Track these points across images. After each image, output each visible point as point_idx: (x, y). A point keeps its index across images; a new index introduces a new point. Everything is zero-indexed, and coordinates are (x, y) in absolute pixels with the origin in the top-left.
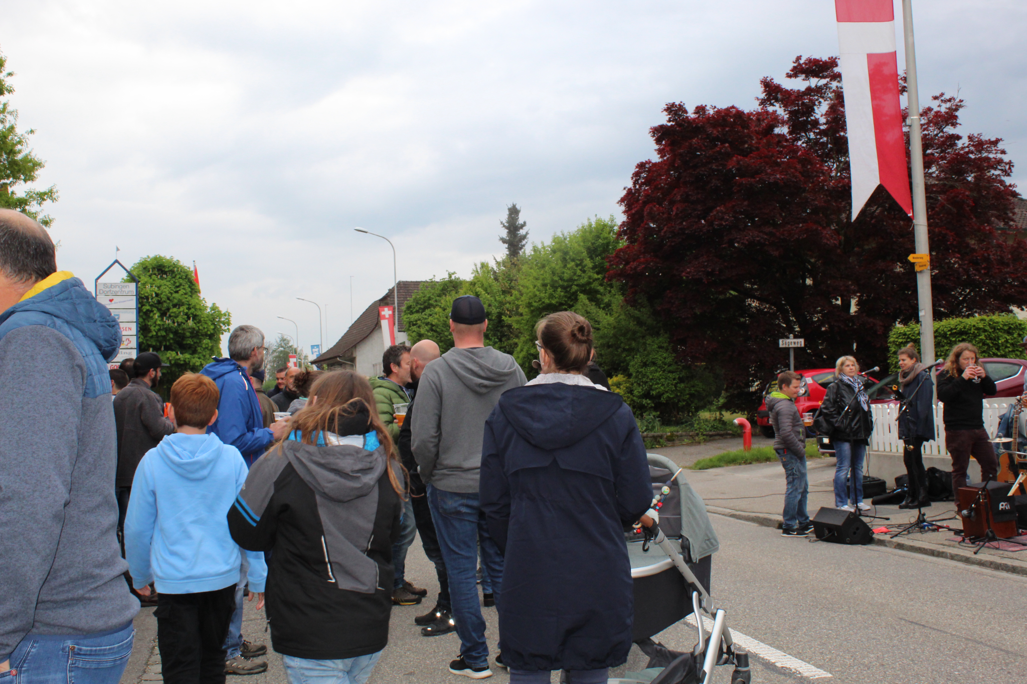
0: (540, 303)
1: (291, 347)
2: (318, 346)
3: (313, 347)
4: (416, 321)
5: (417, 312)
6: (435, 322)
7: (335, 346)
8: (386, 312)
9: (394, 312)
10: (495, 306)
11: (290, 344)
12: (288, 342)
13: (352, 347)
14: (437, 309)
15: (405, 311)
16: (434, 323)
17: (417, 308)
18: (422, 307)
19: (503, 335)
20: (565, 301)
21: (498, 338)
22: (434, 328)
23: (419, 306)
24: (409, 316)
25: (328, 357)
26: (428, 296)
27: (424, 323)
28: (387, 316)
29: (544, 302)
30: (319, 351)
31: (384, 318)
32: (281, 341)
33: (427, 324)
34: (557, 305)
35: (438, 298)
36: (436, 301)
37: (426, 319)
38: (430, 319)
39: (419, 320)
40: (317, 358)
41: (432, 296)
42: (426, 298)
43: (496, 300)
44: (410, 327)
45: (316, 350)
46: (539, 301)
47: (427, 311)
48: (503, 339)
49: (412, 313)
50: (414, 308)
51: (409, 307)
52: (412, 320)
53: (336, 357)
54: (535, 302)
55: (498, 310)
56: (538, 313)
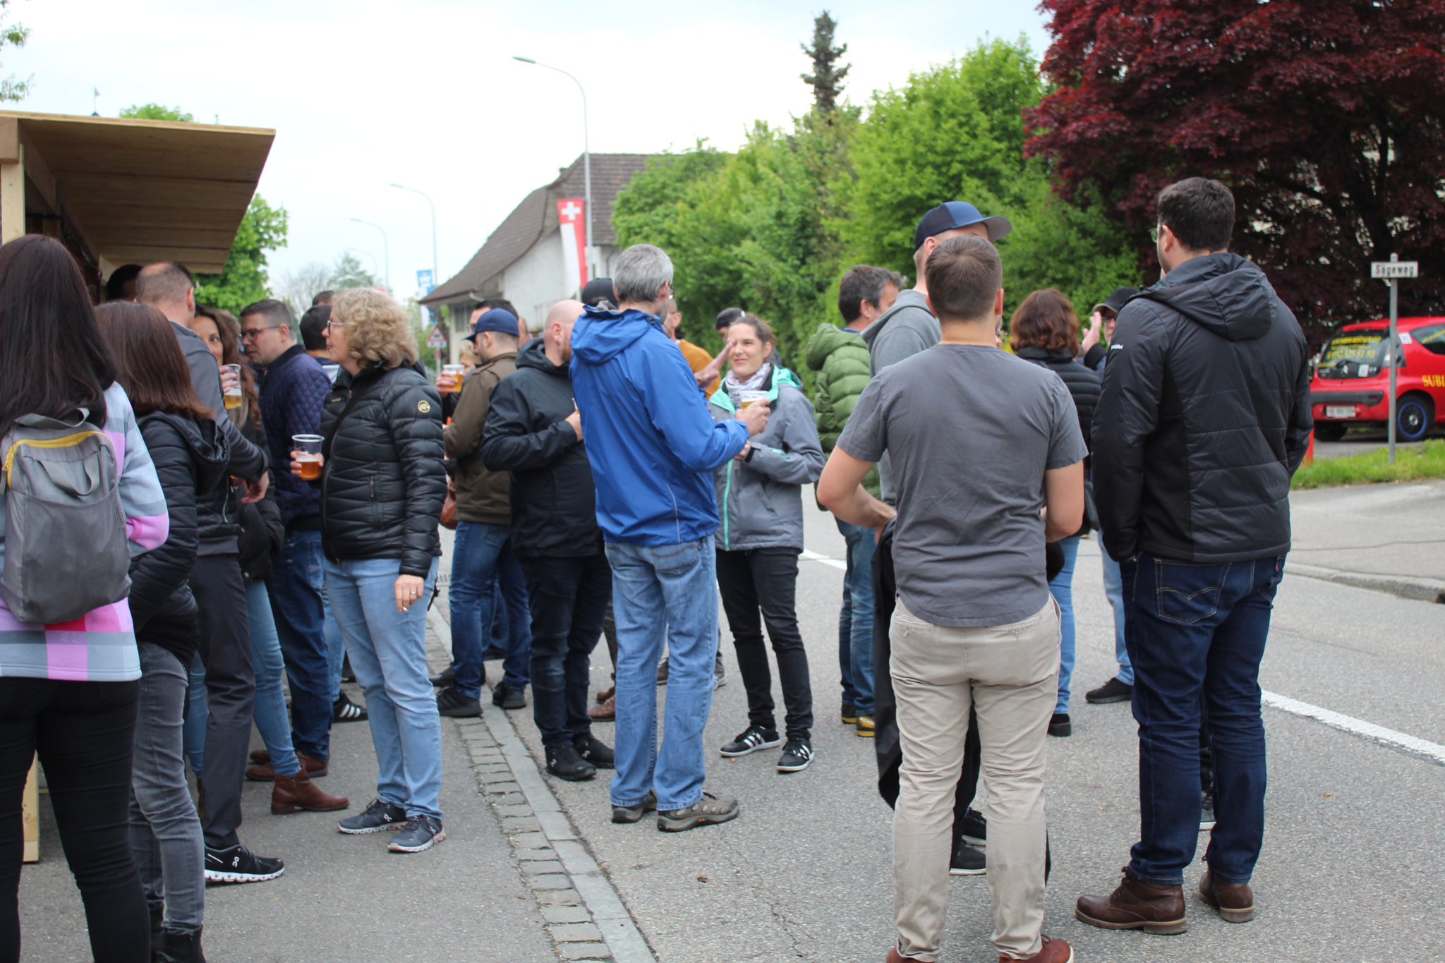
0: (894, 194)
1: (362, 273)
2: (429, 272)
3: (420, 273)
4: (641, 227)
5: (641, 210)
6: (676, 229)
7: (462, 273)
8: (571, 210)
9: (584, 210)
10: (793, 200)
11: (361, 269)
12: (358, 264)
13: (497, 275)
14: (680, 206)
15: (618, 209)
16: (674, 232)
17: (640, 204)
18: (650, 200)
19: (808, 252)
20: (939, 191)
21: (798, 259)
22: (674, 240)
23: (644, 200)
24: (627, 217)
25: (453, 291)
26: (661, 180)
27: (655, 230)
28: (572, 217)
29: (899, 194)
30: (431, 281)
31: (566, 219)
32: (344, 262)
33: (661, 232)
34: (924, 197)
35: (678, 185)
36: (675, 190)
37: (659, 223)
38: (667, 224)
39: (647, 225)
40: (430, 294)
41: (668, 182)
42: (658, 186)
43: (794, 189)
44: (629, 237)
45: (425, 279)
46: (893, 191)
47: (660, 209)
48: (809, 260)
49: (631, 212)
50: (635, 203)
51: (626, 202)
52: (633, 225)
53: (467, 292)
54: (886, 192)
55: (799, 208)
56: (889, 212)
